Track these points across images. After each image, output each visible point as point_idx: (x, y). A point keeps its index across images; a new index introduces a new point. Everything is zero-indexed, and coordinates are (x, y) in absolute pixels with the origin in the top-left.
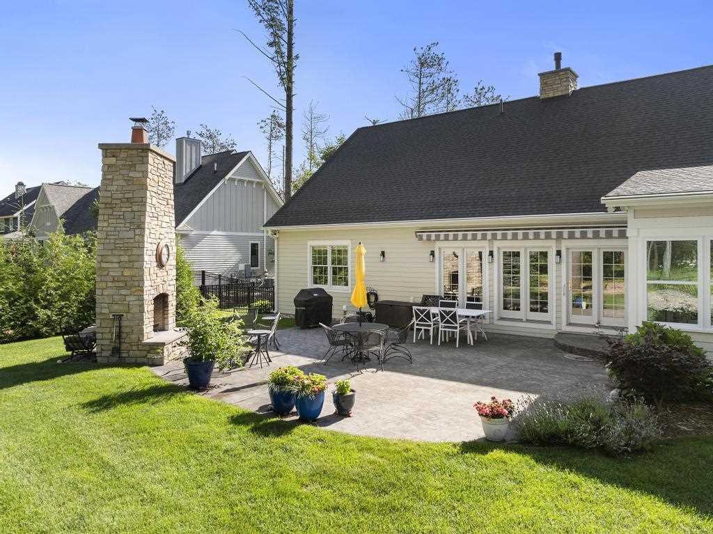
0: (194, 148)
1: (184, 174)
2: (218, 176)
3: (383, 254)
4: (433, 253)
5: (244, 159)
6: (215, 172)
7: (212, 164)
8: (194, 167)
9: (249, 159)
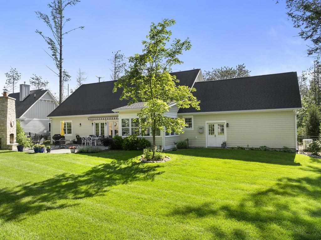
0: (27, 88)
1: (23, 98)
2: (36, 99)
3: (80, 124)
4: (93, 124)
5: (46, 93)
6: (35, 97)
7: (34, 94)
8: (27, 95)
9: (48, 92)
